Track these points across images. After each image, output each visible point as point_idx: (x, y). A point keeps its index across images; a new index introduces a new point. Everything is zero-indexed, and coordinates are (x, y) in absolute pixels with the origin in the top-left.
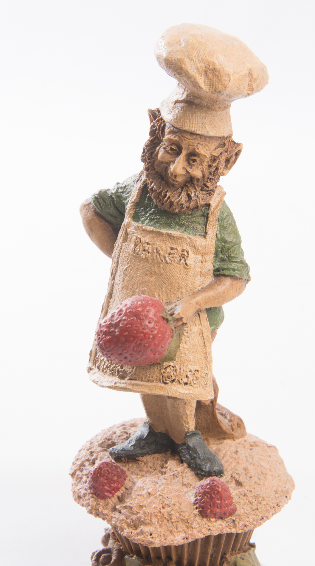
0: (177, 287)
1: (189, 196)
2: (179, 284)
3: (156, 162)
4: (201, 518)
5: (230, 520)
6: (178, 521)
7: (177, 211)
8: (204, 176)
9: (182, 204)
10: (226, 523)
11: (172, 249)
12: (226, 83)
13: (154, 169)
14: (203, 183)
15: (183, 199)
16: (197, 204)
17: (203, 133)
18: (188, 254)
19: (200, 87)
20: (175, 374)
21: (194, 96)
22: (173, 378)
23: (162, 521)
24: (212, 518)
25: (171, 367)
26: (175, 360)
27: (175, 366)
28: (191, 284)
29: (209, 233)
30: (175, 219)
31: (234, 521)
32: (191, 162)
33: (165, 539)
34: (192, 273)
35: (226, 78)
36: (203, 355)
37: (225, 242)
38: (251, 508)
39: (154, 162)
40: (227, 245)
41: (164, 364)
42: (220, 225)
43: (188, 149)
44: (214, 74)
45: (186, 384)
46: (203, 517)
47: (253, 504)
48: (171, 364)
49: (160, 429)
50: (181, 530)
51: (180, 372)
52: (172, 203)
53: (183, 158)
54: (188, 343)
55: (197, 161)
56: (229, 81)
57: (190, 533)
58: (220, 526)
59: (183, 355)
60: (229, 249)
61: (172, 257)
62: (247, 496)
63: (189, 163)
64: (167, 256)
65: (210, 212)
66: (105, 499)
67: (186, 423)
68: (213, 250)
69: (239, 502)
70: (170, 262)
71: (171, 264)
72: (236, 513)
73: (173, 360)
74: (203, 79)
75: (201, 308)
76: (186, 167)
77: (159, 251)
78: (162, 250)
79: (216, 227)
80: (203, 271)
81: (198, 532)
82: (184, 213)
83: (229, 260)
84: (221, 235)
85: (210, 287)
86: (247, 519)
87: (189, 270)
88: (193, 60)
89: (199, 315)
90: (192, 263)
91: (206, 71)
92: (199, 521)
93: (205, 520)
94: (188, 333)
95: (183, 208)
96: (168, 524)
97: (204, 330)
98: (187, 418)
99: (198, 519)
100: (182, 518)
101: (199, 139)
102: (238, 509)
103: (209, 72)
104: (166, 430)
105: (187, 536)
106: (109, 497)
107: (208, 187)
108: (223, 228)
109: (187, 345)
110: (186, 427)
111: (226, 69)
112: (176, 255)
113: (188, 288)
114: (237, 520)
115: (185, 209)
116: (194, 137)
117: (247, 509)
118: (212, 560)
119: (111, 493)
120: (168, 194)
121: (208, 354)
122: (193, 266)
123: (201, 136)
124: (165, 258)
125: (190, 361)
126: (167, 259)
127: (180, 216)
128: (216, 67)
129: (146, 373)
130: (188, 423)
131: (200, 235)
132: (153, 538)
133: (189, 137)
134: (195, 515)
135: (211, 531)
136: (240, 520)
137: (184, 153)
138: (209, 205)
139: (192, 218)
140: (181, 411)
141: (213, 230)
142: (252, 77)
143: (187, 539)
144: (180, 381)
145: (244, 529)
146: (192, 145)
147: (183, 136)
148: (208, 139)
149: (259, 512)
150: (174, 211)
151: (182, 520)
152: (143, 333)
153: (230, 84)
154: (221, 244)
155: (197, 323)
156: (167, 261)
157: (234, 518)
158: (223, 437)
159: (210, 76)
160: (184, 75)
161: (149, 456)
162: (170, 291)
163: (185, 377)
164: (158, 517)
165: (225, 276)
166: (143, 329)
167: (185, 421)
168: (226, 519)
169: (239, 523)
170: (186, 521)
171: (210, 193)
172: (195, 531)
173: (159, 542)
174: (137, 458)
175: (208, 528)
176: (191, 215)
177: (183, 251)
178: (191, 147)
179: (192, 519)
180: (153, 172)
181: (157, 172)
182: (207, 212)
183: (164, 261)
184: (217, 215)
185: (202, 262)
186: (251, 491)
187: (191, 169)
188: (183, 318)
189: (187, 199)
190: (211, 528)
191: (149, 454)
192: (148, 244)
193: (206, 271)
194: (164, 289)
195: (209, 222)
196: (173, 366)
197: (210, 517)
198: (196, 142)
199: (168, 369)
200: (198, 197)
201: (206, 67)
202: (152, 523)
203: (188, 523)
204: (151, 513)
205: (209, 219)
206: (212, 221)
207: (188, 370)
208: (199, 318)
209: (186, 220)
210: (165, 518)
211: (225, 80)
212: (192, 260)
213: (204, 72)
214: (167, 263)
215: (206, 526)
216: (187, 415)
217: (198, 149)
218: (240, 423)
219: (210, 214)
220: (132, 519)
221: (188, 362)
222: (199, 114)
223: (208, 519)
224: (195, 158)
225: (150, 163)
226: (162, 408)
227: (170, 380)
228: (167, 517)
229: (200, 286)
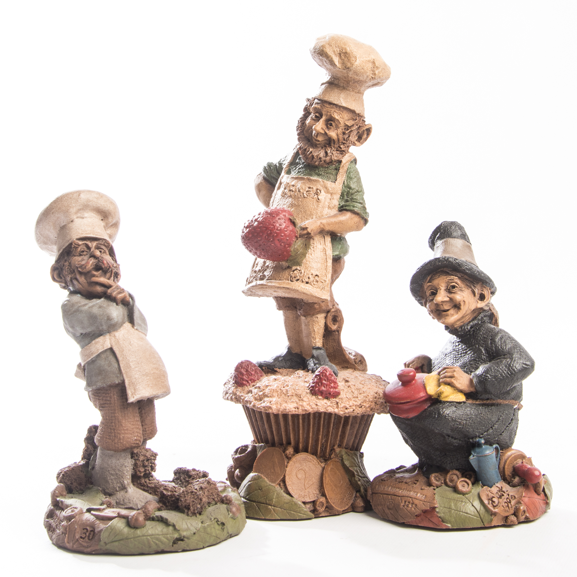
0: (310, 214)
1: (326, 153)
2: (311, 212)
3: (306, 129)
4: (311, 395)
5: (334, 402)
6: (293, 396)
7: (317, 163)
8: (338, 140)
9: (320, 158)
10: (331, 403)
11: (309, 188)
12: (353, 62)
13: (304, 135)
14: (338, 145)
15: (321, 154)
16: (331, 159)
17: (338, 103)
18: (321, 192)
19: (335, 64)
20: (300, 275)
21: (334, 78)
22: (298, 277)
23: (281, 395)
24: (320, 396)
25: (298, 270)
26: (301, 266)
27: (301, 270)
28: (320, 213)
29: (338, 180)
30: (315, 171)
31: (337, 403)
32: (328, 125)
33: (281, 406)
34: (322, 205)
35: (353, 59)
36: (323, 266)
37: (350, 188)
38: (353, 395)
39: (304, 129)
40: (351, 191)
41: (293, 268)
42: (348, 176)
43: (327, 115)
44: (345, 56)
45: (307, 283)
46: (313, 395)
47: (354, 393)
48: (298, 268)
49: (296, 350)
50: (294, 401)
51: (304, 274)
52: (313, 156)
53: (323, 121)
54: (313, 255)
55: (333, 125)
56: (356, 61)
57: (300, 404)
58: (326, 405)
59: (308, 263)
60: (352, 194)
61: (309, 194)
62: (351, 387)
63: (327, 127)
64: (305, 192)
65: (341, 166)
66: (243, 387)
67: (314, 339)
68: (340, 192)
69: (343, 390)
70: (307, 197)
71: (307, 198)
72: (340, 397)
73: (300, 265)
74: (338, 59)
75: (324, 228)
76: (324, 129)
77: (300, 189)
78: (302, 189)
79: (344, 176)
80: (331, 206)
81: (308, 405)
82: (322, 166)
83: (351, 200)
84: (348, 183)
85: (335, 216)
86: (348, 403)
87: (320, 203)
88: (331, 46)
89: (324, 237)
90: (323, 198)
91: (340, 54)
92: (309, 397)
93: (314, 397)
94: (313, 248)
95: (321, 161)
96: (285, 397)
97: (327, 249)
98: (314, 334)
99: (309, 396)
100: (296, 393)
101: (335, 108)
102: (341, 394)
103: (342, 54)
104: (301, 352)
105: (298, 406)
106: (247, 385)
107: (341, 148)
108: (349, 178)
109: (312, 256)
110: (314, 342)
111: (354, 53)
112: (311, 192)
113: (318, 215)
114: (340, 402)
115: (323, 162)
116: (332, 106)
117: (349, 396)
118: (324, 450)
119: (248, 382)
120: (311, 150)
121: (328, 267)
122: (323, 201)
123: (336, 105)
124: (303, 193)
125: (313, 268)
126: (305, 194)
127: (319, 168)
128: (347, 51)
129: (279, 275)
130: (315, 339)
131: (331, 181)
132: (271, 404)
133: (328, 106)
134: (307, 393)
135: (318, 407)
136: (342, 402)
137: (324, 118)
138: (340, 162)
139: (328, 170)
140: (310, 328)
141: (341, 178)
142: (375, 65)
143: (298, 409)
144: (303, 280)
145: (345, 411)
146: (329, 112)
147: (324, 106)
148: (341, 109)
149: (359, 400)
150: (315, 164)
151: (296, 395)
152: (273, 225)
153: (356, 63)
154: (347, 190)
155: (322, 242)
156: (304, 196)
157: (338, 401)
158: (346, 366)
159: (343, 57)
160: (324, 55)
161: (285, 369)
162: (304, 217)
163: (307, 278)
164: (279, 393)
165: (347, 210)
166: (274, 222)
167: (313, 337)
168: (330, 399)
169: (341, 404)
170: (299, 396)
171: (343, 152)
172: (305, 404)
173: (275, 408)
174: (275, 369)
175: (316, 403)
176: (327, 168)
177: (317, 189)
178: (329, 114)
179: (304, 395)
180: (303, 136)
181: (306, 137)
182: (339, 166)
183: (302, 196)
184: (346, 168)
185: (330, 199)
186: (355, 385)
187: (328, 131)
188: (308, 228)
189: (325, 155)
190: (318, 404)
191: (285, 368)
192: (293, 186)
193: (333, 205)
194: (300, 216)
195: (339, 173)
196: (300, 269)
197: (318, 395)
198: (333, 110)
199: (295, 272)
200: (332, 153)
201: (340, 51)
202: (273, 396)
203: (300, 397)
204: (273, 390)
205: (340, 171)
206: (342, 172)
207: (310, 273)
208: (324, 240)
209: (323, 172)
210: (284, 393)
211: (353, 60)
212: (323, 196)
213: (339, 55)
214: (305, 197)
215: (314, 402)
216: (315, 331)
217: (333, 115)
218: (363, 360)
219: (341, 167)
220: (259, 395)
221: (311, 268)
222: (336, 90)
223: (317, 397)
224: (332, 122)
225: (301, 130)
226: (299, 332)
227: (296, 279)
228: (285, 393)
229: (327, 215)
